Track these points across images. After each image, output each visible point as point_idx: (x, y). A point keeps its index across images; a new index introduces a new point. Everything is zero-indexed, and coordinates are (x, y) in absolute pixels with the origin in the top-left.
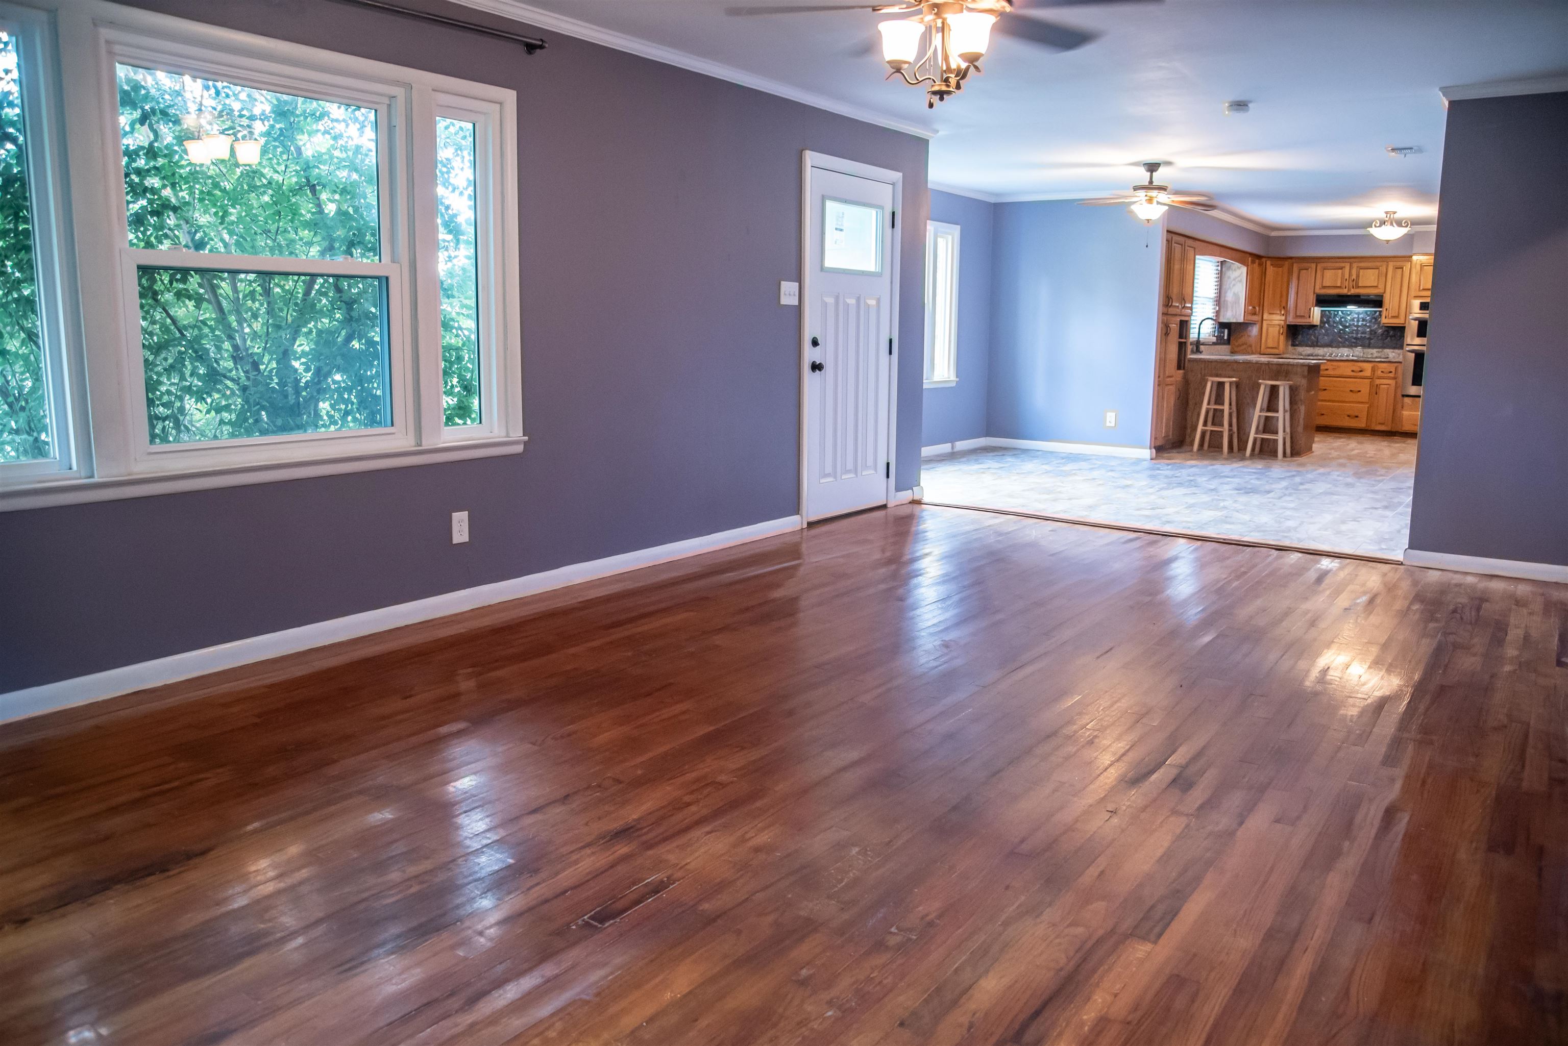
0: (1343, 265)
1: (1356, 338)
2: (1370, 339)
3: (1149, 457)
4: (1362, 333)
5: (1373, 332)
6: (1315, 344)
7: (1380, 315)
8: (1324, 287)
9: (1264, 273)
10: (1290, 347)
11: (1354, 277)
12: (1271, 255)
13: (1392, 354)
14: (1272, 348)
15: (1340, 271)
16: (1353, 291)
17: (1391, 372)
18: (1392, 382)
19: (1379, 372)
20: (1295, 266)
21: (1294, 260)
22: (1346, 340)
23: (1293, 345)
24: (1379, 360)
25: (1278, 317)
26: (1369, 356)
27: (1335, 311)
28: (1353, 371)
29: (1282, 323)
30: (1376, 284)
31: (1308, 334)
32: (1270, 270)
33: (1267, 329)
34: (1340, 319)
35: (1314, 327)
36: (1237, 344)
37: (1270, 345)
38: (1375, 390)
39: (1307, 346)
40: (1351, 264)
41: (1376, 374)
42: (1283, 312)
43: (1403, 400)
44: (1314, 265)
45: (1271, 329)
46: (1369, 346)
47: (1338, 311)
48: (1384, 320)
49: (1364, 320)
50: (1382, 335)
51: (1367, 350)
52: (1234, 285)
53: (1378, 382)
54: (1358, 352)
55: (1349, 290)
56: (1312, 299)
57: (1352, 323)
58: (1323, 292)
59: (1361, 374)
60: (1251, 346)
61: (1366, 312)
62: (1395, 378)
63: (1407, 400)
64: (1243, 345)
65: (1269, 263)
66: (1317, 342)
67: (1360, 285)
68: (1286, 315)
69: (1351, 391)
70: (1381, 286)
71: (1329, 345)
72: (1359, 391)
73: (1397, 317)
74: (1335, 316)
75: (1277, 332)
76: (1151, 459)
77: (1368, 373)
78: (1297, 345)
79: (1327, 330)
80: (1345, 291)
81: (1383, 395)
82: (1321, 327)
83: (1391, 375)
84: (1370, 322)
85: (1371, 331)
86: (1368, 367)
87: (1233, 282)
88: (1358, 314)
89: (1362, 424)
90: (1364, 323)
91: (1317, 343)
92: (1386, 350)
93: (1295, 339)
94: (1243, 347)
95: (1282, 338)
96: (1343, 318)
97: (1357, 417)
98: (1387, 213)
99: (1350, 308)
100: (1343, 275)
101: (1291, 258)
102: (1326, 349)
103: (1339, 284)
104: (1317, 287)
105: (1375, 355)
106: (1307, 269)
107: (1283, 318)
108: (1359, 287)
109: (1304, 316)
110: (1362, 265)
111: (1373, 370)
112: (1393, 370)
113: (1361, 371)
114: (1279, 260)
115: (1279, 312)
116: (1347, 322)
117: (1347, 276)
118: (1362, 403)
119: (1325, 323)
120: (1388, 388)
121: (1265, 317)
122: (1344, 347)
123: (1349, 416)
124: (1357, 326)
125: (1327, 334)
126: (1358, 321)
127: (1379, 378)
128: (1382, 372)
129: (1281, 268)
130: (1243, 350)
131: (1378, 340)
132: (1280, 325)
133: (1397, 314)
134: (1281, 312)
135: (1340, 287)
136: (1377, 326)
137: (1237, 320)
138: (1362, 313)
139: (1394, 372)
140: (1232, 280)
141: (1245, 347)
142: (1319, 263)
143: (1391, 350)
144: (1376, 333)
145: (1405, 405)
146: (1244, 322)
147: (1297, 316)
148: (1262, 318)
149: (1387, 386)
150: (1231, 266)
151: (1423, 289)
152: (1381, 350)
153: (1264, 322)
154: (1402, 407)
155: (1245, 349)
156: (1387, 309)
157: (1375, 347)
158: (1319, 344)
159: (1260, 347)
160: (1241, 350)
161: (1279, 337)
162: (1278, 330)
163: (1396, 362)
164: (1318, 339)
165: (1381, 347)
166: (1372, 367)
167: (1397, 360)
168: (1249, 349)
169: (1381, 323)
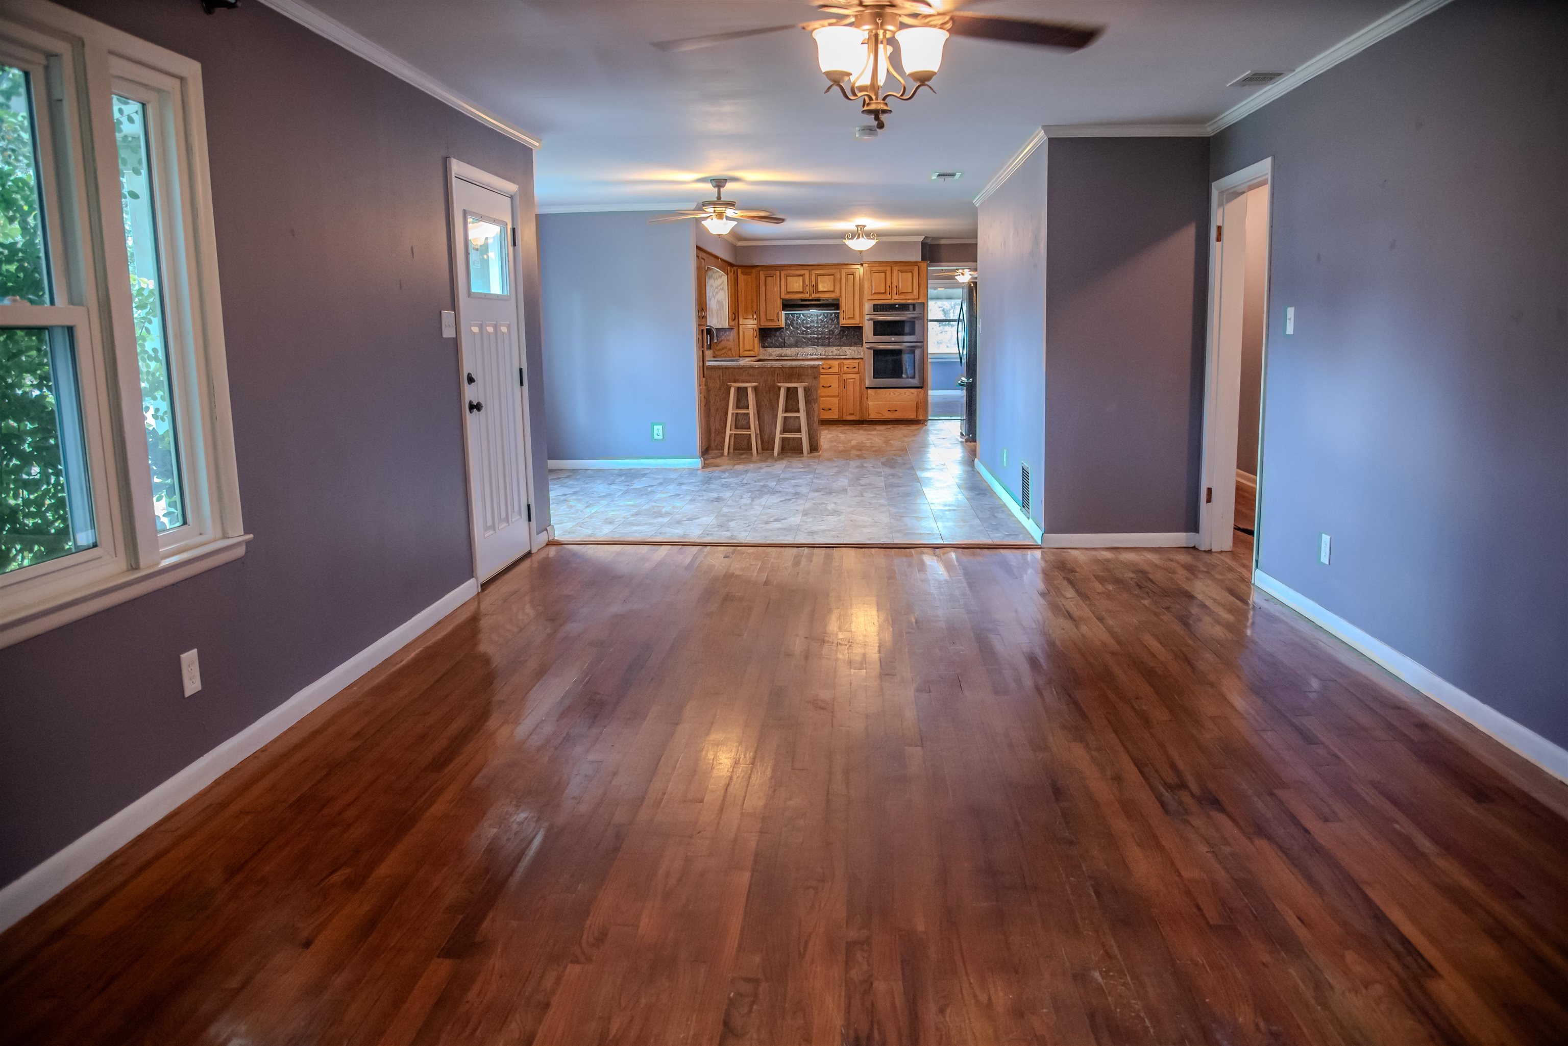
0: (802, 272)
1: (817, 338)
2: (829, 338)
3: (700, 466)
4: (822, 333)
5: (831, 332)
6: (783, 345)
7: (838, 318)
8: (788, 293)
9: (736, 280)
10: (761, 349)
11: (814, 283)
12: (738, 264)
13: (849, 351)
14: (749, 350)
15: (801, 278)
16: (814, 296)
17: (855, 367)
18: (857, 376)
19: (845, 368)
20: (762, 274)
21: (759, 268)
22: (809, 340)
23: (763, 347)
24: (844, 357)
25: (751, 322)
26: (830, 354)
27: (797, 314)
29: (755, 326)
30: (832, 290)
31: (775, 336)
32: (741, 277)
33: (744, 332)
34: (802, 321)
35: (780, 329)
36: (718, 348)
37: (747, 347)
38: (844, 384)
39: (775, 348)
40: (810, 271)
41: (842, 370)
42: (755, 317)
43: (867, 392)
44: (778, 273)
45: (747, 334)
46: (829, 345)
47: (800, 314)
48: (843, 322)
49: (822, 321)
50: (839, 334)
51: (827, 349)
52: (717, 293)
53: (845, 377)
54: (821, 351)
55: (810, 295)
56: (779, 304)
57: (812, 324)
58: (788, 297)
59: (830, 370)
60: (730, 349)
61: (824, 314)
62: (858, 373)
63: (869, 391)
64: (723, 349)
66: (784, 343)
67: (819, 290)
68: (759, 319)
70: (837, 290)
71: (796, 345)
72: (830, 386)
73: (853, 318)
74: (798, 318)
75: (752, 335)
76: (702, 468)
77: (835, 369)
78: (767, 347)
79: (791, 333)
80: (807, 296)
81: (850, 388)
82: (787, 329)
83: (856, 370)
84: (828, 323)
85: (830, 331)
86: (836, 363)
87: (716, 290)
88: (818, 316)
89: (834, 415)
90: (823, 324)
92: (843, 348)
94: (723, 351)
95: (756, 340)
96: (804, 320)
97: (830, 409)
98: (857, 226)
99: (813, 311)
100: (804, 281)
101: (756, 266)
102: (793, 349)
103: (801, 290)
104: (783, 292)
105: (836, 352)
106: (773, 277)
107: (755, 322)
108: (818, 292)
110: (818, 272)
111: (840, 366)
113: (830, 368)
114: (749, 269)
115: (752, 317)
116: (807, 323)
117: (807, 283)
118: (834, 396)
119: (789, 325)
120: (854, 382)
121: (741, 321)
122: (807, 346)
123: (823, 409)
124: (818, 327)
125: (791, 335)
126: (817, 323)
127: (846, 373)
128: (847, 368)
129: (750, 276)
130: (723, 354)
131: (836, 339)
132: (753, 329)
133: (854, 315)
134: (753, 317)
135: (802, 292)
136: (835, 327)
137: (722, 326)
138: (822, 316)
139: (857, 367)
140: (714, 287)
141: (725, 350)
142: (782, 270)
143: (848, 348)
144: (834, 333)
145: (869, 396)
146: (728, 327)
147: (767, 320)
148: (740, 323)
149: (853, 380)
150: (714, 275)
151: (874, 293)
152: (839, 348)
153: (740, 326)
154: (867, 398)
155: (725, 353)
156: (844, 311)
157: (834, 345)
158: (786, 344)
159: (739, 350)
160: (722, 354)
161: (754, 340)
162: (752, 332)
163: (858, 358)
164: (784, 340)
165: (839, 345)
166: (839, 364)
167: (859, 357)
168: (730, 353)
169: (838, 323)
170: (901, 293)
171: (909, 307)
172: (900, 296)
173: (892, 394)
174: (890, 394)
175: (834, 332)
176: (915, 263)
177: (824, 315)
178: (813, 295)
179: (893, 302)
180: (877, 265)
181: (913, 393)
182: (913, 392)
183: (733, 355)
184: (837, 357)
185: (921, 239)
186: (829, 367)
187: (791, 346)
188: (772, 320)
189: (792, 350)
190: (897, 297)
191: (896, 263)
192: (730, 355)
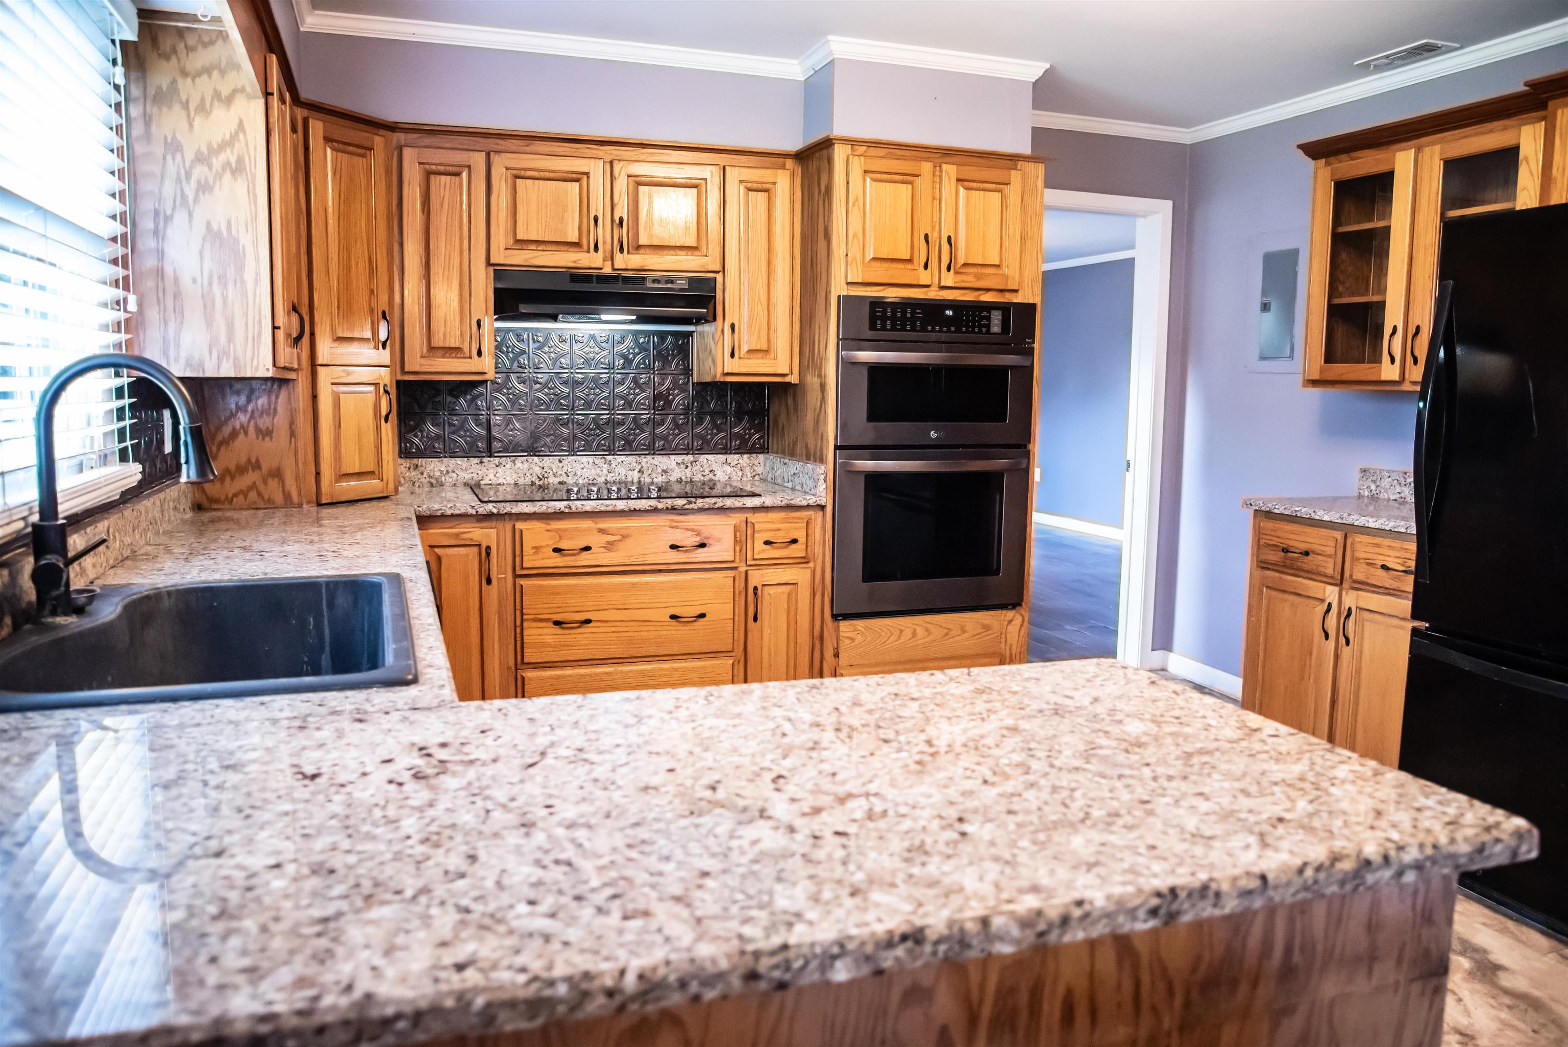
0: (579, 166)
1: (611, 423)
2: (654, 424)
4: (629, 406)
5: (661, 400)
6: (485, 448)
8: (522, 244)
11: (622, 210)
14: (360, 475)
15: (573, 187)
16: (628, 261)
17: (794, 541)
18: (801, 575)
19: (759, 545)
20: (409, 154)
21: (401, 137)
22: (583, 428)
25: (368, 353)
28: (673, 547)
29: (384, 376)
30: (693, 243)
31: (453, 412)
32: (325, 160)
33: (336, 397)
34: (558, 361)
35: (472, 386)
37: (352, 463)
38: (752, 604)
39: (453, 455)
40: (610, 164)
41: (749, 553)
42: (380, 335)
43: (837, 630)
44: (480, 159)
45: (348, 403)
46: (651, 450)
47: (548, 333)
48: (726, 366)
50: (687, 411)
52: (204, 188)
53: (756, 578)
55: (608, 257)
56: (485, 286)
58: (519, 262)
59: (702, 555)
60: (277, 474)
62: (804, 560)
63: (845, 627)
64: (241, 470)
65: (317, 128)
66: (490, 439)
67: (643, 241)
68: (396, 343)
69: (673, 617)
70: (711, 243)
72: (702, 616)
73: (761, 354)
74: (543, 347)
75: (371, 413)
77: (719, 549)
78: (421, 454)
80: (593, 261)
81: (779, 621)
82: (500, 389)
83: (797, 551)
84: (650, 368)
85: (656, 398)
87: (199, 172)
91: (489, 444)
92: (703, 458)
93: (412, 429)
94: (244, 482)
95: (389, 431)
100: (585, 201)
101: (392, 127)
103: (573, 237)
104: (500, 238)
106: (458, 174)
107: (384, 356)
108: (639, 247)
109: (458, 349)
110: (640, 170)
111: (741, 540)
112: (801, 535)
113: (703, 545)
115: (368, 334)
117: (597, 209)
118: (717, 654)
119: (507, 374)
120: (790, 595)
121: (325, 349)
122: (573, 452)
125: (517, 409)
127: (760, 565)
128: (767, 543)
129: (360, 161)
130: (244, 493)
131: (677, 426)
132: (376, 385)
133: (769, 341)
134: (375, 332)
135: (577, 245)
136: (675, 382)
137: (236, 367)
138: (629, 340)
139: (802, 540)
140: (189, 155)
141: (251, 477)
142: (498, 152)
143: (722, 458)
144: (669, 403)
145: (845, 644)
146: (270, 374)
147: (431, 349)
148: (320, 361)
149: (787, 589)
150: (185, 86)
151: (874, 259)
152: (690, 458)
153: (321, 371)
154: (837, 655)
155: (253, 486)
156: (733, 327)
157: (668, 450)
158: (496, 445)
159: (318, 474)
160: (235, 495)
161: (378, 429)
162: (371, 398)
163: (808, 507)
164: (489, 430)
165: (688, 450)
166: (736, 529)
167: (812, 501)
168: (273, 489)
169: (688, 372)
170: (966, 265)
171: (988, 319)
172: (959, 278)
173: (920, 632)
174: (914, 634)
175: (671, 402)
176: (1013, 160)
177: (636, 341)
178: (618, 257)
179: (933, 294)
180: (882, 152)
181: (987, 628)
182: (987, 622)
183: (287, 496)
184: (729, 502)
185: (1032, 70)
186: (697, 540)
187: (512, 449)
188: (453, 351)
189: (519, 464)
190: (949, 279)
191: (948, 154)
192: (279, 498)
